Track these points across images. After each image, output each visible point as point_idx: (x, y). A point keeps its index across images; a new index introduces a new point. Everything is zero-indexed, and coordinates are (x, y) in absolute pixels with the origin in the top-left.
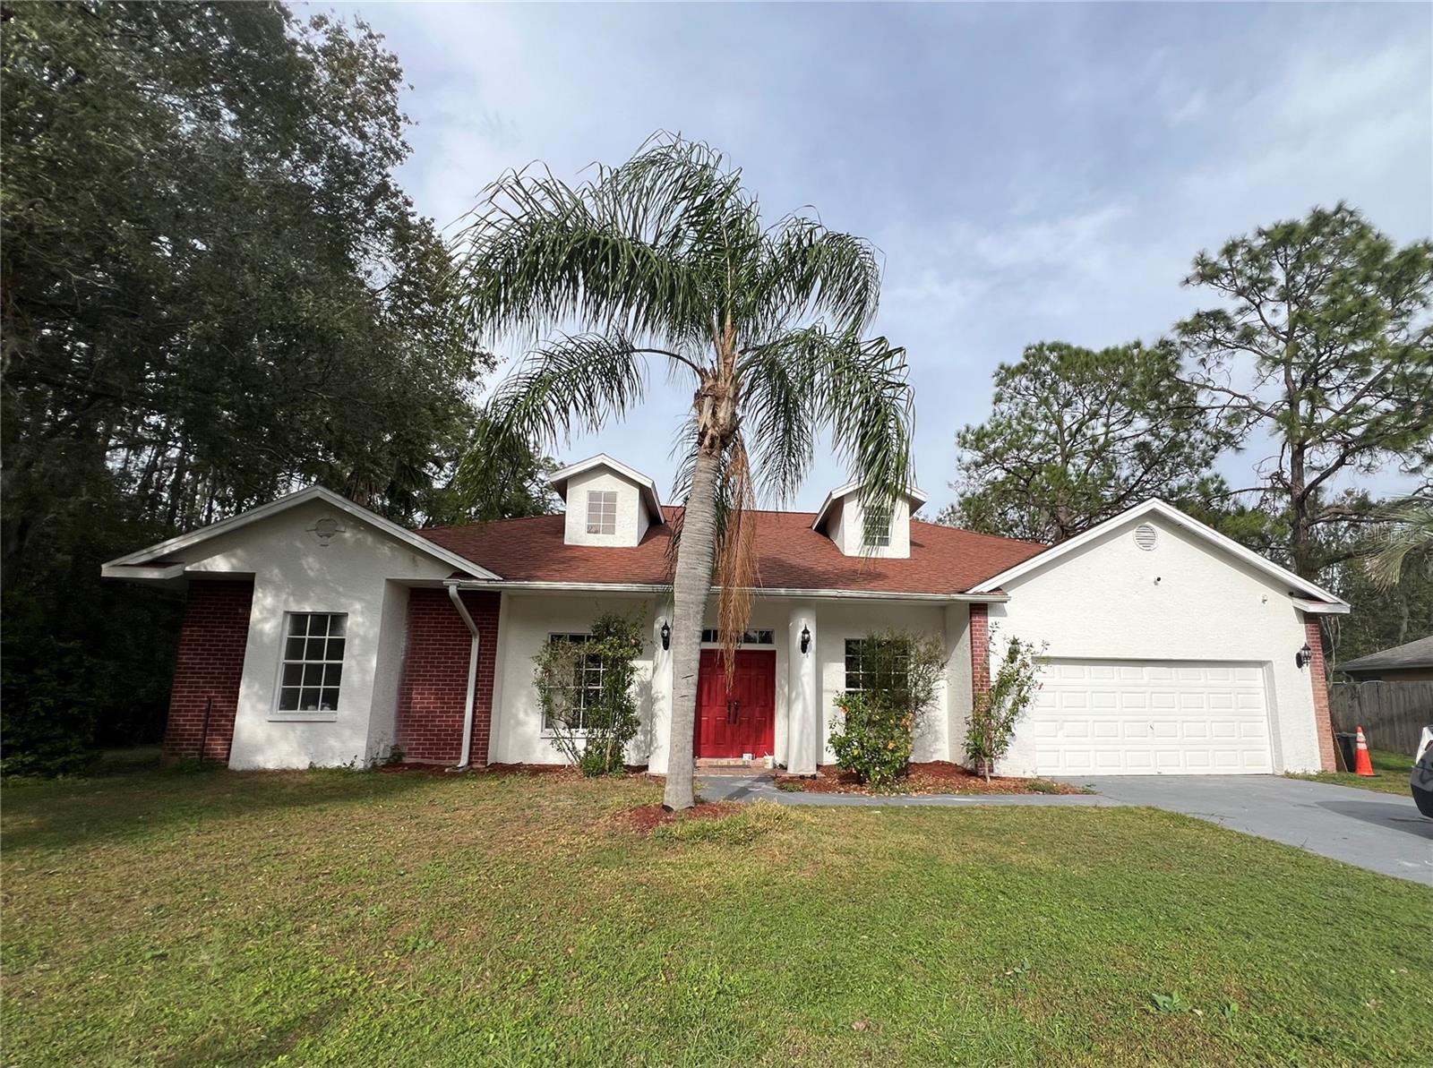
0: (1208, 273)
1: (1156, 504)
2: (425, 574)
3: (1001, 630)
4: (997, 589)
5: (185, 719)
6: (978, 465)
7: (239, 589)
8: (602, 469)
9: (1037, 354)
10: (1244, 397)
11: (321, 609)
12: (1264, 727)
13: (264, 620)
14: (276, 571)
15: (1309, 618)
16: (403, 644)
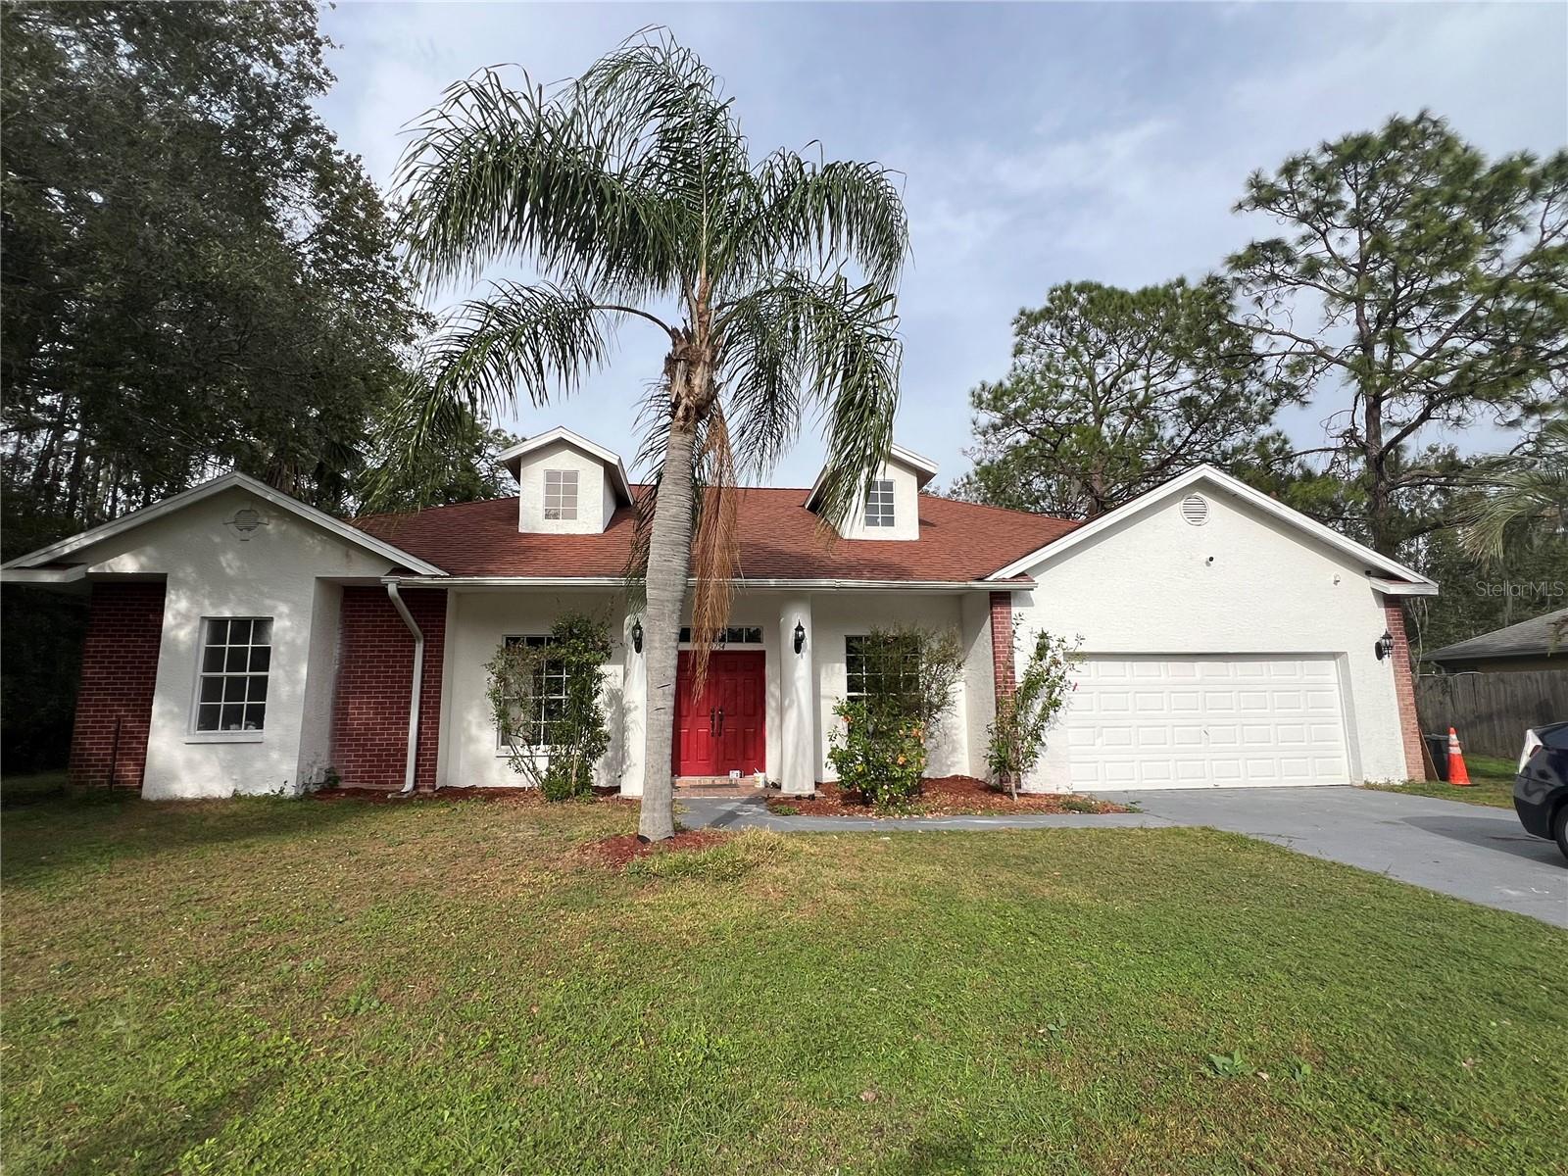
0: (1264, 196)
1: (1207, 471)
2: (360, 571)
3: (1027, 622)
4: (1022, 575)
5: (91, 744)
6: (996, 428)
7: (149, 592)
8: (561, 444)
9: (1063, 296)
10: (1308, 342)
11: (243, 612)
12: (1339, 730)
13: (179, 626)
14: (189, 570)
15: (1389, 601)
16: (336, 651)
